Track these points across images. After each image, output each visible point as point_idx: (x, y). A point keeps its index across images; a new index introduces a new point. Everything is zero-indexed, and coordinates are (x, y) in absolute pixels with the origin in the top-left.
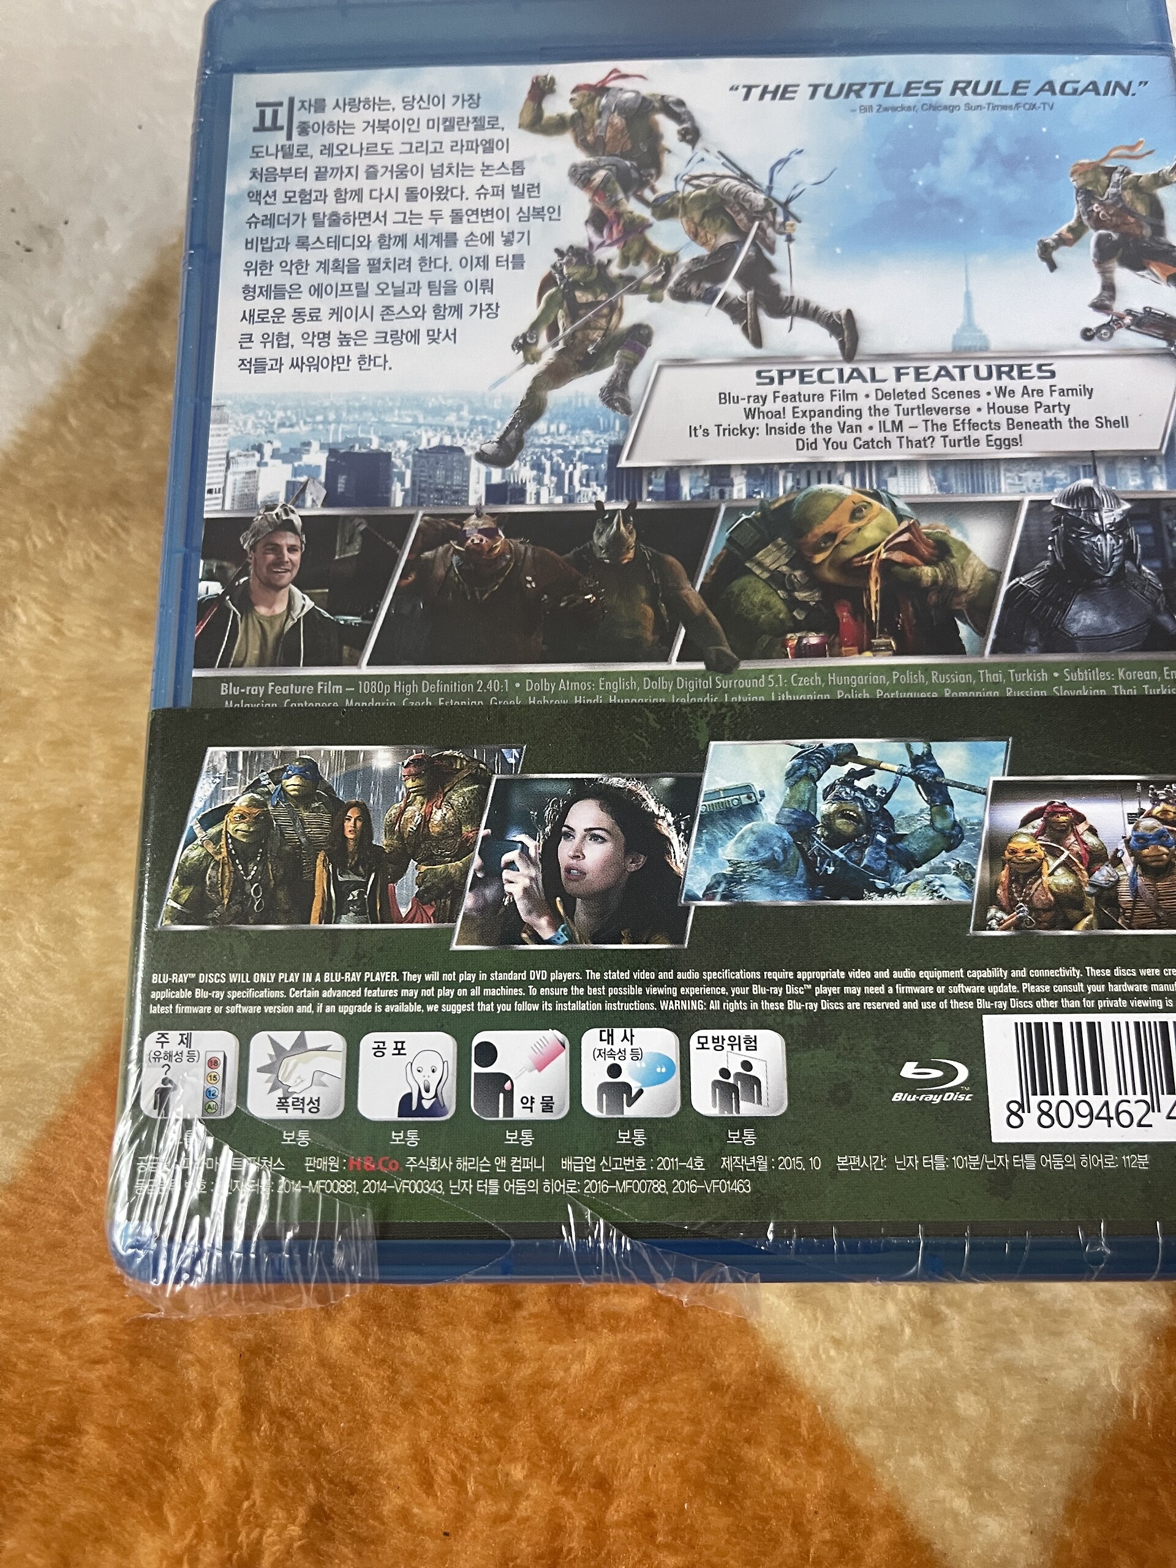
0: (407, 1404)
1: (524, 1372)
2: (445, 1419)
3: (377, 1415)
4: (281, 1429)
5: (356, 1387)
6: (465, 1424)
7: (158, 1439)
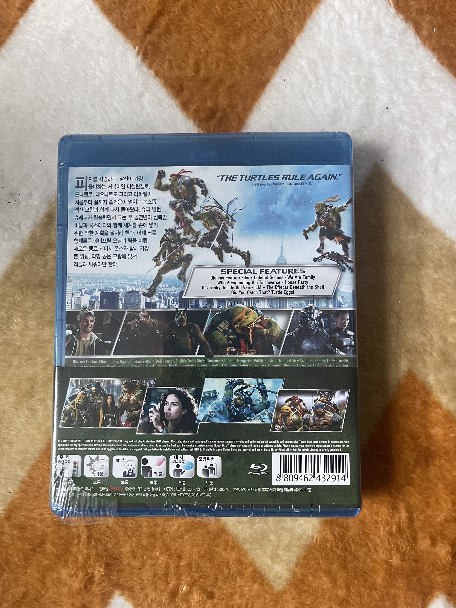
0: (129, 537)
1: (160, 529)
2: (139, 540)
3: (122, 540)
4: (97, 544)
5: (117, 533)
6: (144, 542)
7: (66, 546)
